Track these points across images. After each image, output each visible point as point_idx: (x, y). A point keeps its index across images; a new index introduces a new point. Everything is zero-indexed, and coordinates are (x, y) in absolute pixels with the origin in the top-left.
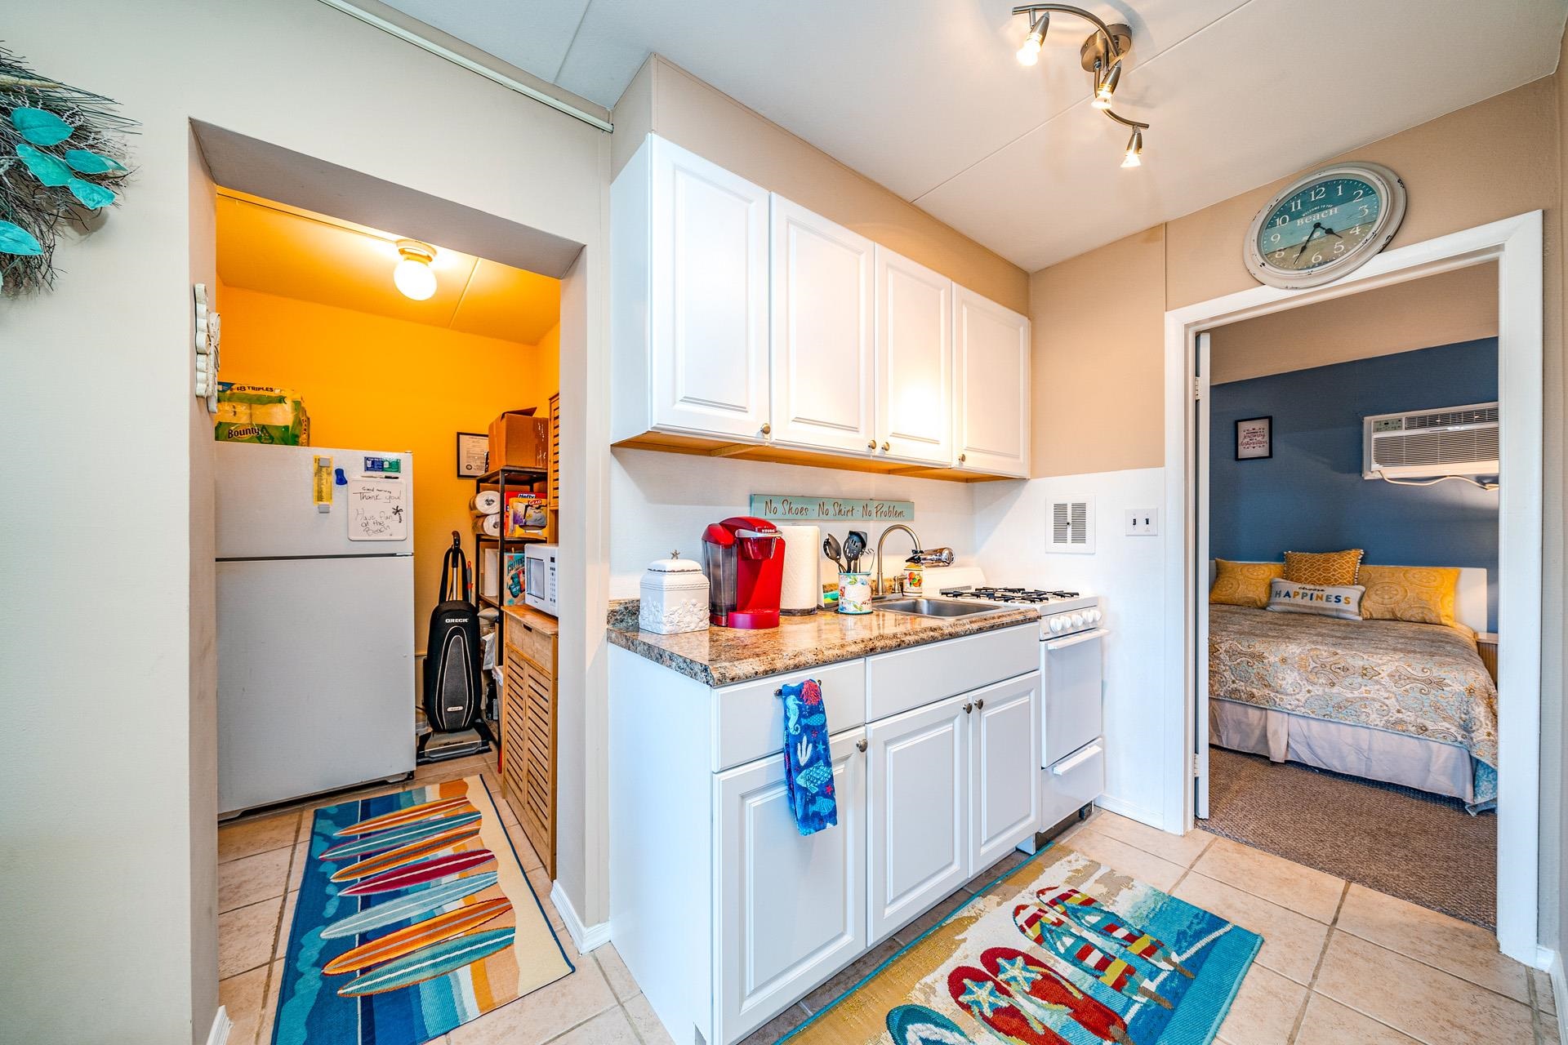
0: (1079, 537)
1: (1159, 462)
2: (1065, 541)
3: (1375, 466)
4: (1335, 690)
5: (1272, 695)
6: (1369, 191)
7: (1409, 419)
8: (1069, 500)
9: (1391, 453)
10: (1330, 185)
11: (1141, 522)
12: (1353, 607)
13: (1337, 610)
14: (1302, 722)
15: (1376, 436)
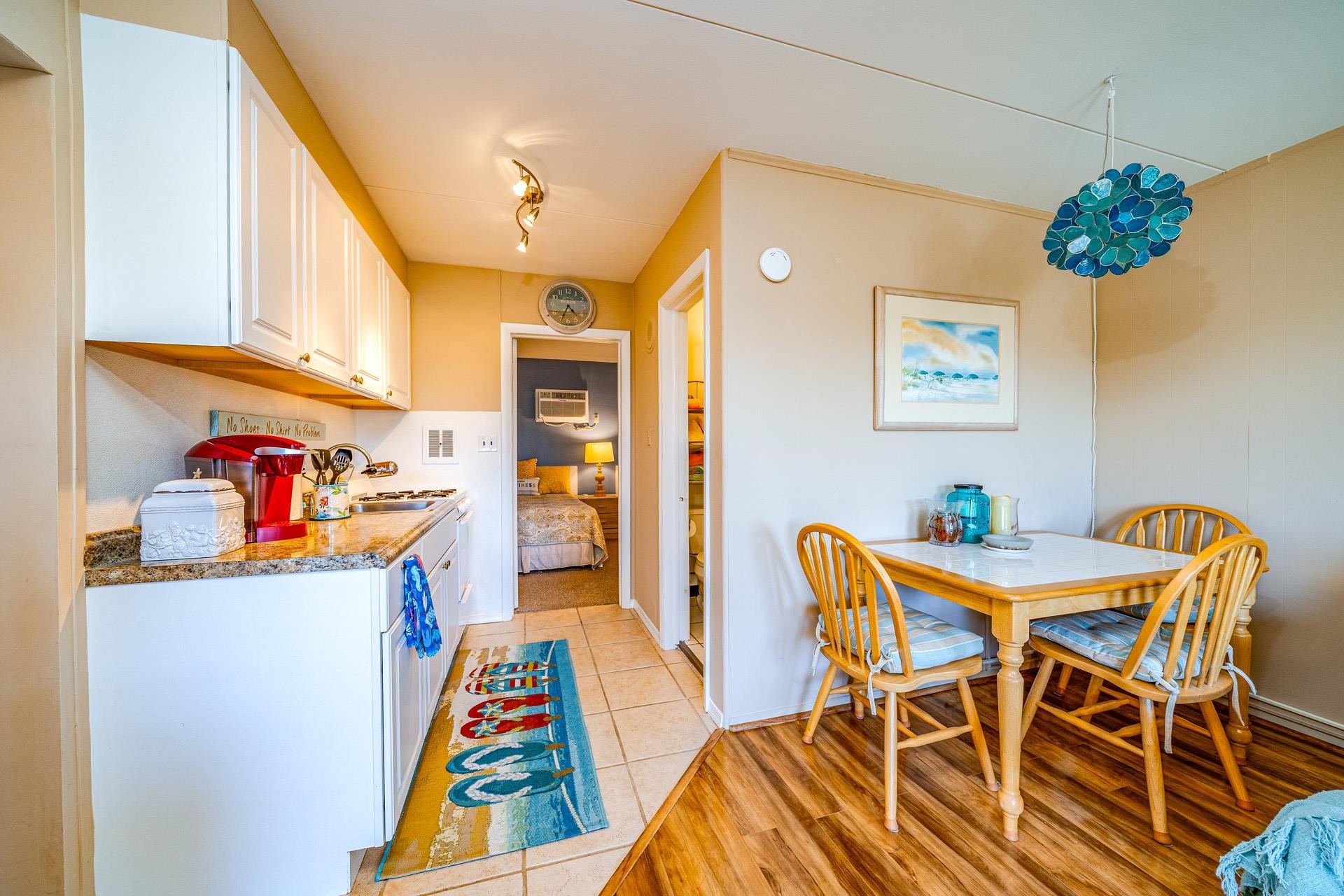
0: (449, 452)
1: (499, 410)
2: (438, 456)
3: (541, 415)
4: (549, 528)
5: (524, 538)
6: (585, 300)
7: (553, 393)
8: (441, 428)
9: (550, 410)
10: (573, 289)
11: (488, 443)
12: (536, 489)
13: (531, 491)
14: (536, 548)
15: (541, 400)
